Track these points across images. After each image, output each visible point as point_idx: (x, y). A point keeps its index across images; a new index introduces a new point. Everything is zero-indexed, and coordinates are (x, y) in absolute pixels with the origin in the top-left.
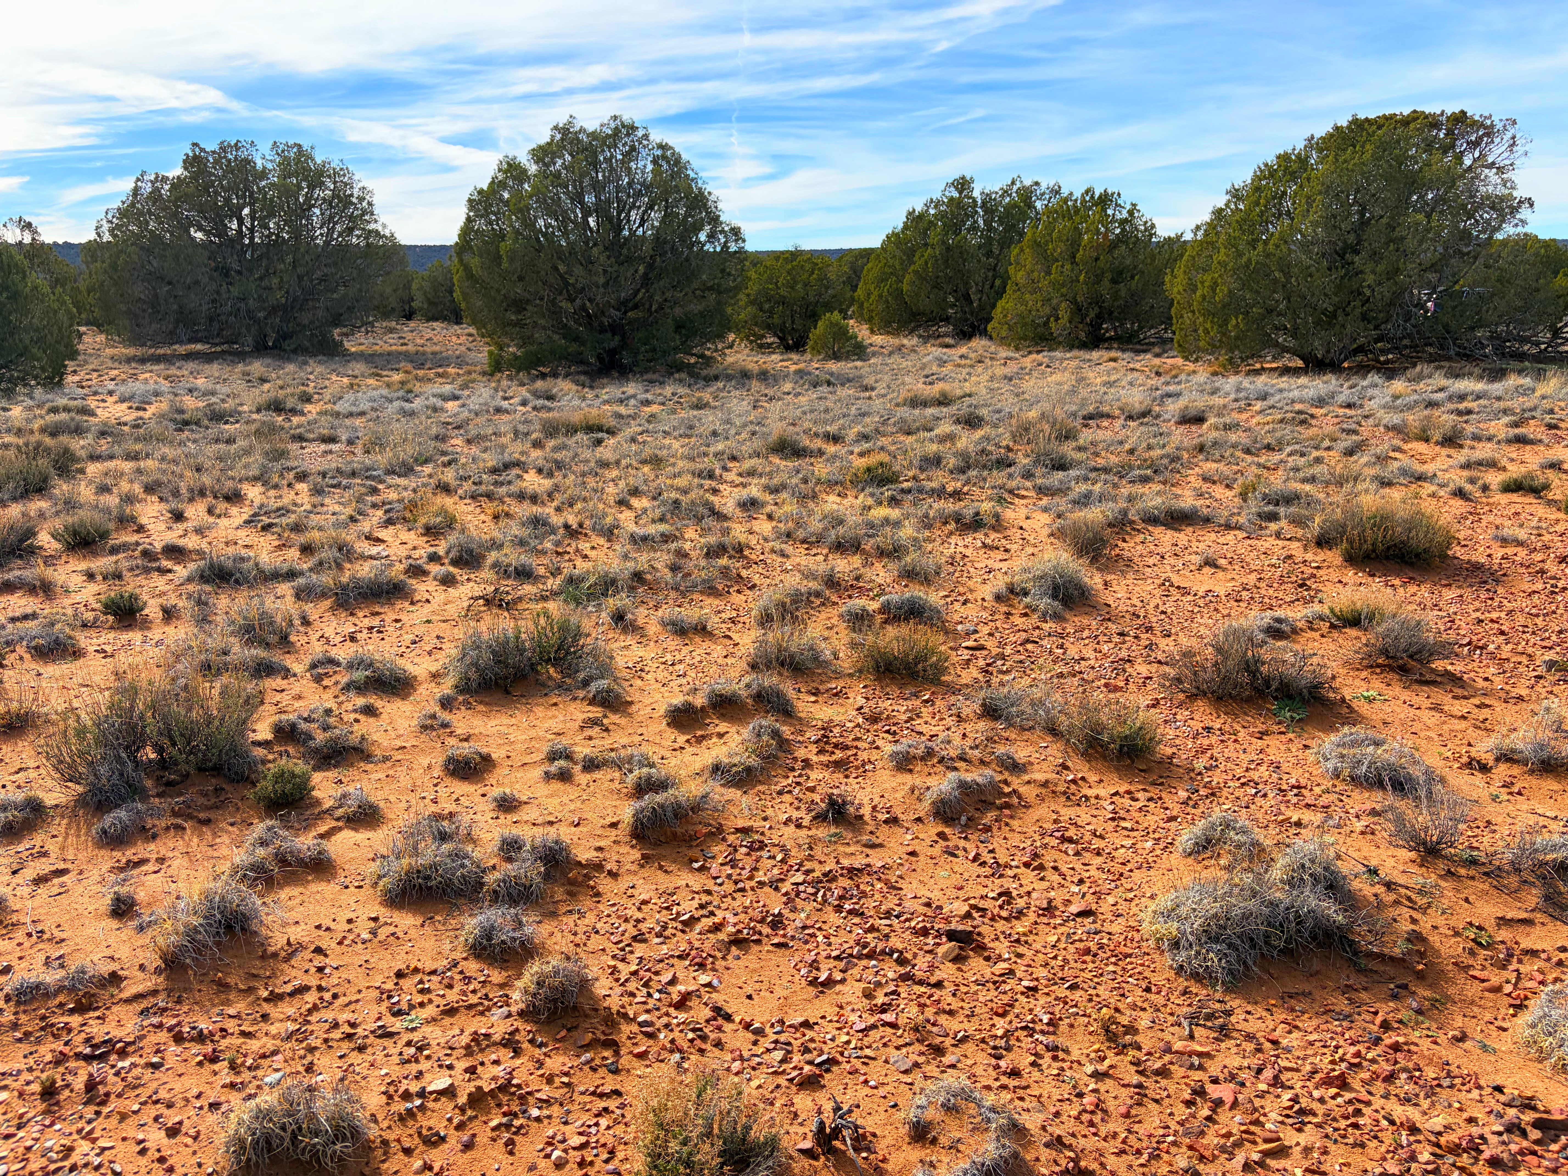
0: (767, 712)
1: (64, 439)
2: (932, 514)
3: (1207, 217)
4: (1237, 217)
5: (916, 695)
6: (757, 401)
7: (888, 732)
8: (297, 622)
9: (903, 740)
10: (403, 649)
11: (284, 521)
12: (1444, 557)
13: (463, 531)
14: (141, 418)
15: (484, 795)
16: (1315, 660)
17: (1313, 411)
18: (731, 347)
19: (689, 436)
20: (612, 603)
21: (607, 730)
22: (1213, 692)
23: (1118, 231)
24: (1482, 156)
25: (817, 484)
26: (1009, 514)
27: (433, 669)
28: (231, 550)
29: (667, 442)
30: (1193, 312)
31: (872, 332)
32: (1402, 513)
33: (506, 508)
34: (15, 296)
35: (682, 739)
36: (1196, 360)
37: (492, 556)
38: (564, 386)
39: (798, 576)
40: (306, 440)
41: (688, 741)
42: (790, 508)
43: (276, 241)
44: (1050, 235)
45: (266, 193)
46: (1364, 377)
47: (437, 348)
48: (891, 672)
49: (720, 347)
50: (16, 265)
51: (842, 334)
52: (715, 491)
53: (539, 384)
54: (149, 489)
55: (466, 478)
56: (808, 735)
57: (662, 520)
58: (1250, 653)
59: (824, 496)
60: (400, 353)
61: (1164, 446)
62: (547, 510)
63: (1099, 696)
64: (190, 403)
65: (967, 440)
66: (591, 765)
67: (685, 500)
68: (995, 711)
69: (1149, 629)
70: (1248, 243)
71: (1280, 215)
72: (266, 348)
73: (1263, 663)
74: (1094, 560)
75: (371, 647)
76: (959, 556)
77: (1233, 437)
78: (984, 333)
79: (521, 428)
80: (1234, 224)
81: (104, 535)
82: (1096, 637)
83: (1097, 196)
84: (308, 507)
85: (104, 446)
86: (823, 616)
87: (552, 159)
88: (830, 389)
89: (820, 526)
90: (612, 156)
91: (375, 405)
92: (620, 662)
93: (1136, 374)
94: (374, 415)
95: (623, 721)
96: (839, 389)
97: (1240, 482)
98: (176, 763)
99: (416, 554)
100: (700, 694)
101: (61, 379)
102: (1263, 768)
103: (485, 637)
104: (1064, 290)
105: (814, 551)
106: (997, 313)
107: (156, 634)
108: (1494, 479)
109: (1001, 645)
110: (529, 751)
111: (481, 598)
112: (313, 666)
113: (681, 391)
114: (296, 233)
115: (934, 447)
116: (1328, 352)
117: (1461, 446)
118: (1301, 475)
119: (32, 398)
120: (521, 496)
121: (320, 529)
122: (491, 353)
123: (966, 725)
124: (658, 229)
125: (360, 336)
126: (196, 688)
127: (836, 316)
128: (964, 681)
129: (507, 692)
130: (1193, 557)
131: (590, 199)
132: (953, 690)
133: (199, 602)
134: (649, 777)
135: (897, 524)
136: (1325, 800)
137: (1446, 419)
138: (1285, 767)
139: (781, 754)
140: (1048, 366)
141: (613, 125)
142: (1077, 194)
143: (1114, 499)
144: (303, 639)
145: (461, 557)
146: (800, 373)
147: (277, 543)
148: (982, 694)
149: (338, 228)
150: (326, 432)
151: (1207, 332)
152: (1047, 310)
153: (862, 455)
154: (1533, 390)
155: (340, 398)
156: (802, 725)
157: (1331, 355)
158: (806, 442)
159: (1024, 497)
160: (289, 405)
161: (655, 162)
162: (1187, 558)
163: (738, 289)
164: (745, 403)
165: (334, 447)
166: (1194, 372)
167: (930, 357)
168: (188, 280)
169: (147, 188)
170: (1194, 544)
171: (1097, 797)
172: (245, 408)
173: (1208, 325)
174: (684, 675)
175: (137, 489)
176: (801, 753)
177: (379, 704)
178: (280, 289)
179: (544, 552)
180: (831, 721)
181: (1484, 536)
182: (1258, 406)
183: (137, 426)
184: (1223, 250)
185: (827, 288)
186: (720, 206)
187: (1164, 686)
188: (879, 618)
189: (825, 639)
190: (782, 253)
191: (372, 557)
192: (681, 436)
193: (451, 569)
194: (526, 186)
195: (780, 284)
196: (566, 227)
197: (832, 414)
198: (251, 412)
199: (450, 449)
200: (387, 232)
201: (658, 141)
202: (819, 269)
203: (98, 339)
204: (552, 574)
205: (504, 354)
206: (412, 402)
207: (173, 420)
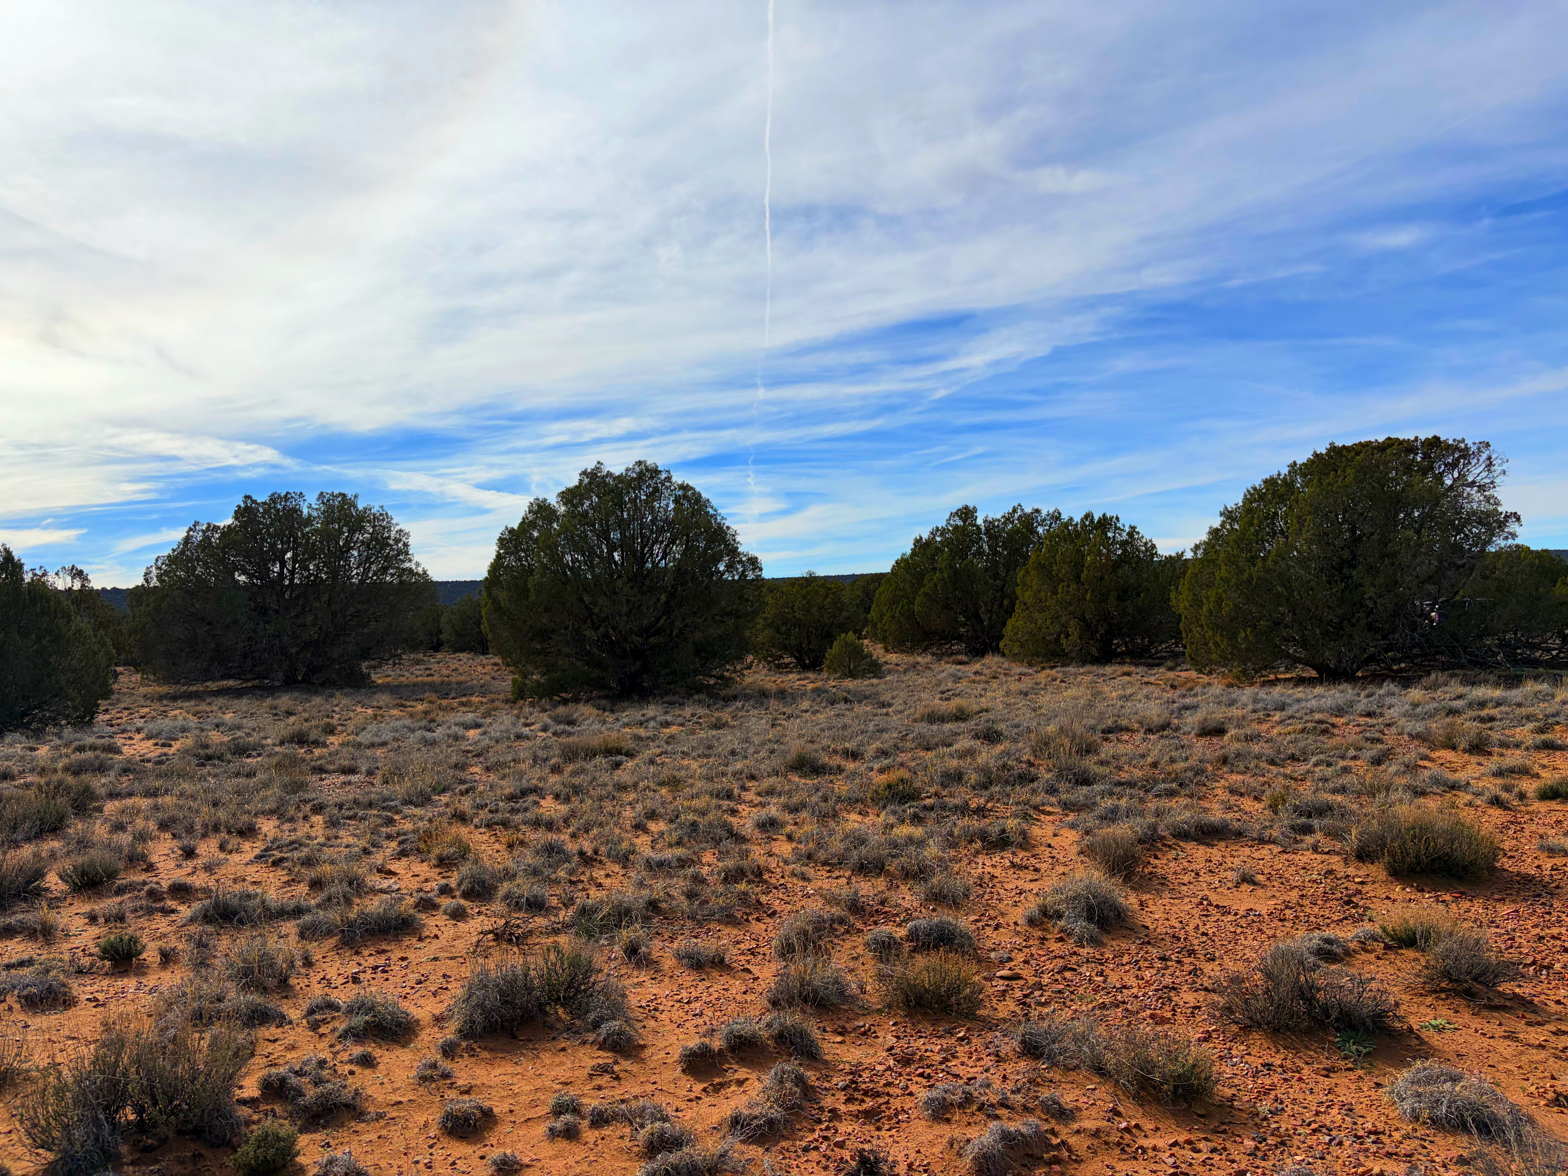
0: (790, 1055)
1: (86, 777)
2: (956, 832)
3: (1204, 537)
4: (1234, 537)
5: (950, 1032)
6: (776, 719)
7: (921, 1075)
8: (298, 963)
9: (938, 1084)
10: (408, 990)
11: (296, 855)
12: (1493, 870)
13: (476, 861)
14: (165, 754)
15: (482, 1158)
16: (1374, 985)
17: (1334, 720)
18: (749, 667)
19: (708, 756)
20: (626, 934)
21: (618, 1078)
22: (1268, 1023)
23: (1119, 552)
24: (1462, 476)
25: (837, 802)
26: (1036, 831)
27: (437, 1012)
28: (238, 888)
29: (685, 762)
30: (1202, 626)
31: (887, 651)
32: (1442, 823)
33: (521, 836)
34: (57, 639)
35: (698, 1087)
36: (1210, 673)
37: (505, 888)
38: (585, 711)
39: (820, 902)
40: (326, 772)
41: (704, 1090)
42: (810, 827)
43: (315, 581)
44: (1054, 557)
45: (309, 538)
46: (1380, 686)
47: (462, 678)
48: (922, 1006)
49: (738, 668)
50: (63, 610)
51: (857, 653)
52: (734, 812)
53: (561, 710)
54: (163, 826)
55: (482, 807)
56: (835, 1080)
57: (679, 843)
58: (1302, 978)
59: (845, 814)
60: (426, 684)
61: (1187, 759)
62: (562, 837)
63: (1146, 1029)
64: (215, 737)
65: (987, 756)
66: (600, 1120)
67: (702, 821)
68: (1036, 1048)
69: (1192, 953)
70: (1248, 560)
71: (1275, 533)
72: (295, 682)
73: (1319, 990)
74: (1127, 879)
75: (373, 989)
76: (987, 877)
77: (1256, 748)
78: (996, 650)
79: (541, 754)
80: (1232, 543)
81: (112, 875)
82: (1137, 962)
83: (1096, 519)
84: (321, 840)
85: (125, 783)
86: (848, 944)
87: (580, 500)
88: (848, 706)
89: (842, 846)
90: (636, 497)
91: (397, 735)
92: (633, 1000)
93: (1151, 688)
94: (395, 745)
95: (635, 1068)
96: (856, 706)
97: (1268, 793)
98: (155, 1125)
99: (427, 887)
100: (718, 1035)
101: (92, 718)
102: (1334, 1111)
103: (493, 975)
104: (1071, 608)
105: (837, 873)
106: (1008, 630)
107: (150, 980)
108: (1529, 786)
109: (1038, 973)
110: (533, 1104)
111: (490, 932)
112: (311, 1012)
113: (700, 711)
114: (334, 574)
115: (955, 763)
116: (1340, 661)
117: (1490, 754)
118: (1330, 785)
119: (60, 738)
120: (537, 823)
121: (332, 862)
122: (514, 681)
123: (1006, 1066)
124: (679, 561)
125: (387, 669)
126: (184, 1040)
127: (851, 636)
128: (1001, 1015)
129: (514, 1037)
130: (1229, 873)
131: (615, 535)
132: (989, 1025)
133: (200, 944)
134: (663, 1133)
135: (921, 843)
136: (1407, 1147)
137: (1469, 727)
138: (1358, 1108)
139: (806, 1104)
140: (1062, 681)
141: (638, 470)
142: (1077, 519)
143: (1142, 814)
144: (304, 982)
145: (473, 889)
146: (818, 691)
147: (285, 879)
148: (1021, 1029)
149: (374, 567)
150: (346, 763)
151: (1217, 645)
152: (1057, 628)
153: (881, 771)
154: (1553, 696)
155: (364, 729)
156: (827, 1068)
157: (1344, 665)
158: (825, 759)
159: (1049, 813)
160: (312, 737)
161: (676, 501)
162: (1223, 874)
163: (755, 613)
164: (763, 721)
165: (354, 778)
166: (1209, 684)
167: (945, 674)
168: (228, 620)
169: (199, 537)
170: (1229, 860)
171: (1154, 1148)
172: (269, 741)
173: (1218, 639)
174: (701, 1015)
175: (152, 826)
176: (828, 1102)
177: (377, 1053)
178: (314, 625)
179: (557, 882)
180: (860, 1064)
181: (1529, 847)
182: (1277, 716)
183: (160, 763)
184: (1224, 567)
185: (841, 610)
186: (738, 538)
187: (1214, 1017)
188: (907, 946)
189: (851, 971)
190: (798, 579)
191: (382, 891)
192: (699, 756)
193: (462, 902)
194: (555, 525)
195: (796, 608)
196: (592, 562)
197: (850, 731)
198: (274, 745)
199: (469, 777)
200: (420, 570)
201: (680, 482)
202: (833, 594)
203: (133, 679)
204: (564, 905)
205: (527, 682)
206: (434, 731)
207: (197, 756)
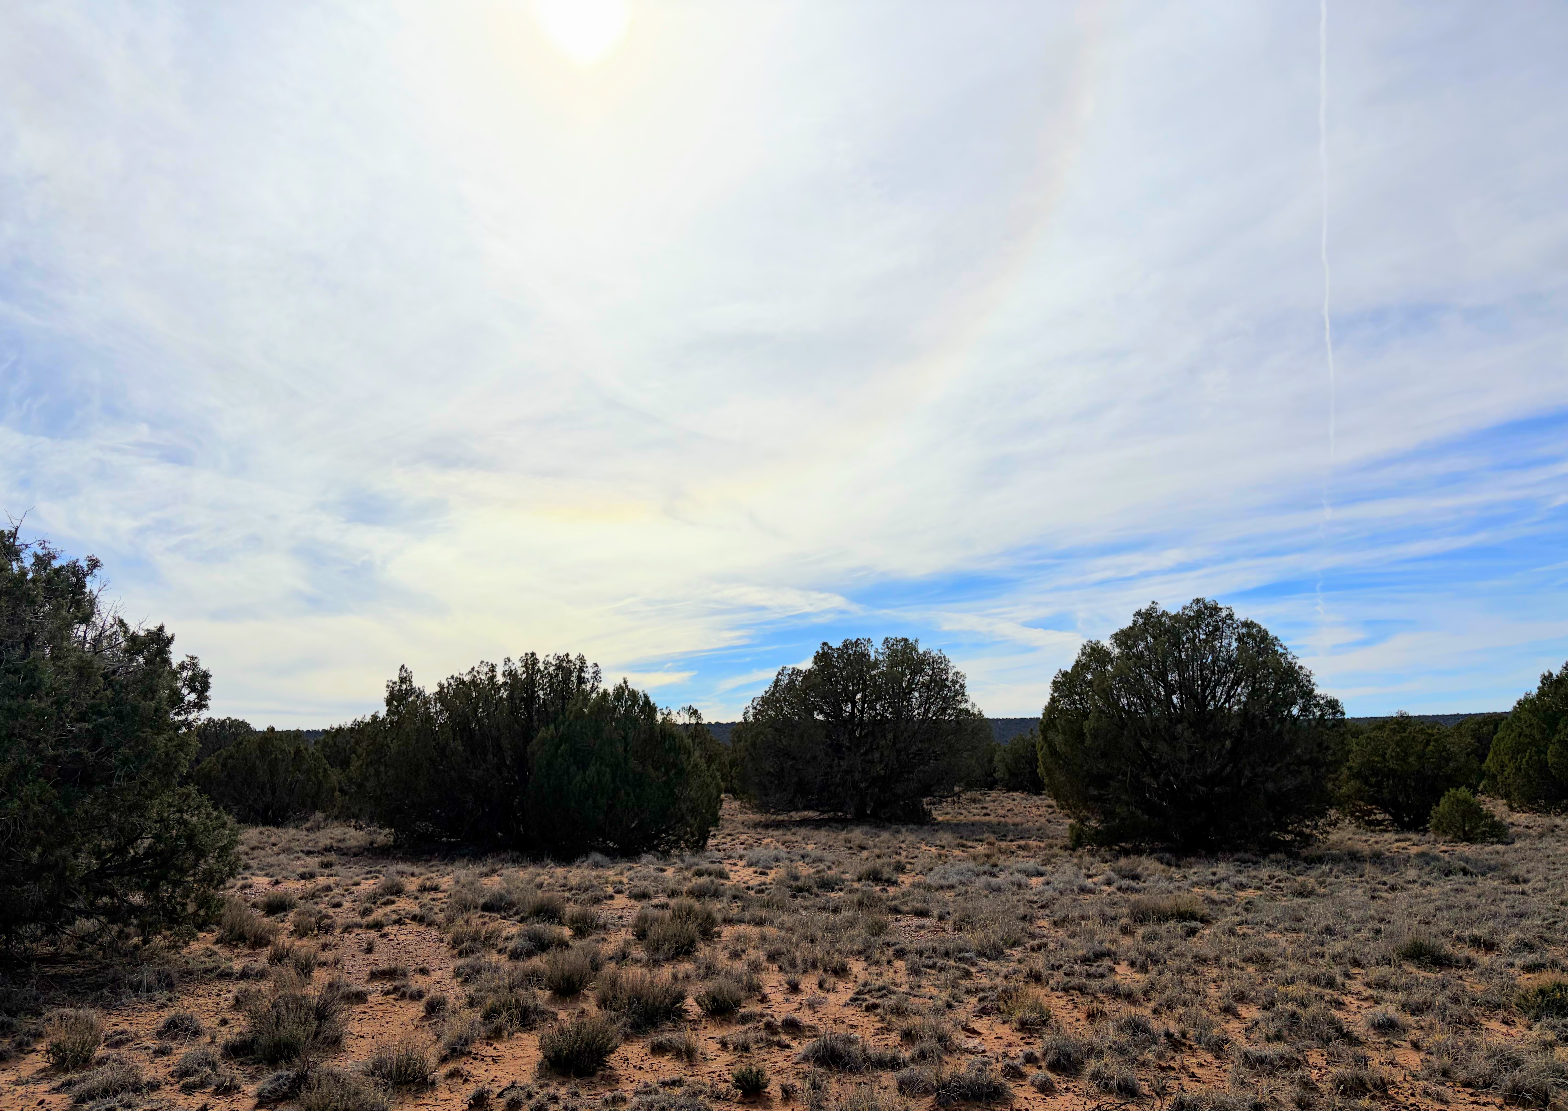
1: (706, 902)
6: (1375, 890)
11: (886, 1001)
13: (1058, 1029)
14: (764, 884)
18: (1333, 823)
19: (1297, 931)
25: (1472, 1004)
28: (839, 1029)
29: (1271, 936)
31: (1512, 809)
33: (1100, 1006)
34: (681, 772)
37: (1092, 1065)
38: (1148, 864)
40: (901, 912)
42: (1442, 1035)
43: (881, 720)
45: (876, 680)
47: (1018, 820)
49: (1321, 824)
50: (685, 747)
51: (1474, 813)
52: (1339, 1005)
53: (1123, 862)
54: (772, 957)
55: (1057, 967)
57: (1278, 1037)
59: (1485, 1022)
60: (983, 824)
62: (1145, 1012)
64: (805, 870)
67: (1304, 1013)
72: (865, 816)
79: (1110, 912)
81: (738, 1003)
84: (906, 987)
85: (735, 910)
87: (1135, 641)
88: (1468, 878)
89: (1488, 1064)
90: (1195, 636)
91: (963, 878)
94: (962, 888)
96: (1480, 879)
99: (1012, 1052)
101: (705, 843)
105: (1483, 1098)
113: (1283, 874)
114: (897, 713)
119: (683, 861)
120: (1115, 993)
121: (920, 1014)
122: (1072, 826)
124: (1245, 704)
125: (946, 806)
127: (1463, 792)
131: (1173, 677)
133: (814, 1084)
141: (1195, 608)
145: (1058, 1061)
146: (1424, 857)
147: (879, 1025)
149: (933, 707)
150: (919, 905)
153: (1527, 969)
155: (931, 870)
158: (1447, 947)
160: (885, 876)
161: (1240, 639)
163: (1338, 763)
164: (1359, 891)
165: (927, 922)
168: (808, 756)
169: (786, 679)
172: (848, 875)
175: (762, 956)
178: (881, 762)
179: (1146, 1065)
183: (762, 891)
185: (1448, 760)
186: (1313, 679)
190: (1385, 719)
191: (967, 1050)
192: (1286, 929)
193: (1050, 1075)
194: (1109, 668)
195: (1387, 756)
196: (1148, 705)
197: (1476, 912)
198: (853, 881)
199: (1037, 930)
200: (976, 711)
201: (1243, 620)
202: (1436, 741)
203: (733, 806)
204: (1158, 1094)
205: (1085, 828)
206: (998, 877)
207: (790, 887)
